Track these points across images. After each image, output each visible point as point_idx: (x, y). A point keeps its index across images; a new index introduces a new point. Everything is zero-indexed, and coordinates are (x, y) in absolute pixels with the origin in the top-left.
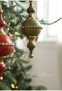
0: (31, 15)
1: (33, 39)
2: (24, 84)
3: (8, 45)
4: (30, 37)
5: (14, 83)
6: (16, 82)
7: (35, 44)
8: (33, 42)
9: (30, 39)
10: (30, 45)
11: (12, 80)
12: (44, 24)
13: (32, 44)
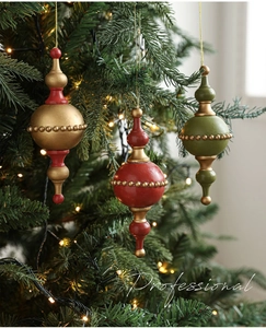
0: (205, 108)
1: (209, 162)
2: (193, 262)
3: (155, 187)
4: (203, 158)
5: (164, 261)
6: (170, 257)
7: (213, 174)
8: (210, 169)
9: (204, 163)
10: (203, 176)
11: (159, 253)
12: (238, 117)
13: (207, 173)
